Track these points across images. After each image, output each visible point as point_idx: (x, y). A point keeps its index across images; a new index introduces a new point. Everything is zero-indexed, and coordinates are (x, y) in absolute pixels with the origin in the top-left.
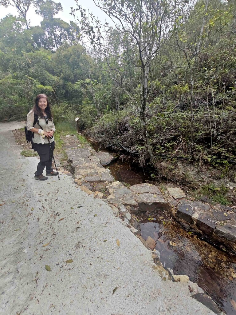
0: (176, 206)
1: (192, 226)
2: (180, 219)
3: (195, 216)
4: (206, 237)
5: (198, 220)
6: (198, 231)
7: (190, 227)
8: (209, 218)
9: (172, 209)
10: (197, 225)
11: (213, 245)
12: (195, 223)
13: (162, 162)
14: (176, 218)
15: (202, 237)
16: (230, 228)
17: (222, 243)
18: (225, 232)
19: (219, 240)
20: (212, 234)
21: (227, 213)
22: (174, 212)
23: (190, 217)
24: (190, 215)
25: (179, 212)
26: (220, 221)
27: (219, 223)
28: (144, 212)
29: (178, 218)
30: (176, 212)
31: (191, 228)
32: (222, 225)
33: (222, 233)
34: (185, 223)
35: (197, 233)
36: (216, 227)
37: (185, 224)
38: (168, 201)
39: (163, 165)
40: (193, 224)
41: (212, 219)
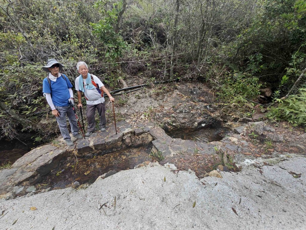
0: (75, 148)
1: (93, 152)
3: (91, 144)
4: (104, 151)
5: (94, 146)
6: (98, 152)
7: (93, 154)
8: (100, 139)
9: (73, 151)
12: (94, 148)
14: (80, 155)
15: (102, 153)
16: (112, 136)
17: (113, 148)
18: (110, 140)
19: (110, 147)
20: (106, 147)
21: (108, 130)
22: (76, 153)
23: (89, 147)
24: (88, 145)
25: (79, 150)
26: (106, 137)
29: (82, 154)
32: (108, 138)
36: (106, 141)
38: (67, 149)
40: (93, 150)
41: (102, 139)
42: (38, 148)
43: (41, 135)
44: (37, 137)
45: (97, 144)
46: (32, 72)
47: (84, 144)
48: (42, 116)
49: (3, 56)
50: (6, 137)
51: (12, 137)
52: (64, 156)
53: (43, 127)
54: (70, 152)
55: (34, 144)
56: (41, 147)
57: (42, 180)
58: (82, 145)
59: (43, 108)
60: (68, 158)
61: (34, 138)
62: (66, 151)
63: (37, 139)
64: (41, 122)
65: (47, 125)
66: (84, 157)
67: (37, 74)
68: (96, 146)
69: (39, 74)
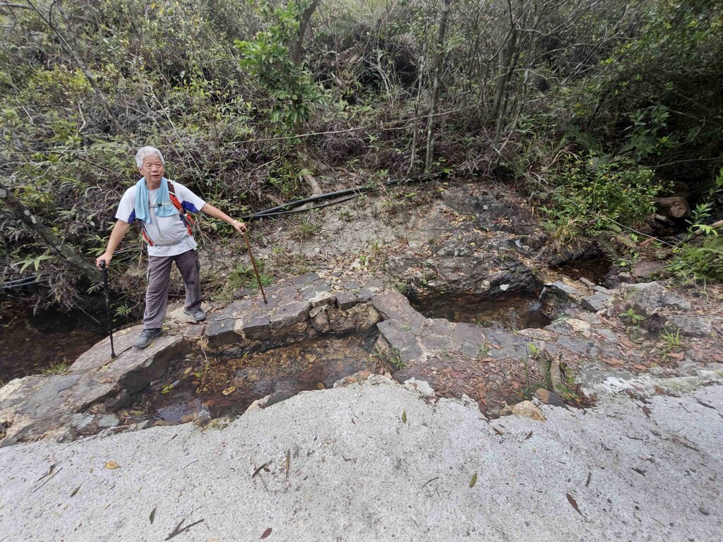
0: (202, 334)
1: (242, 345)
2: (220, 348)
3: (238, 326)
4: (267, 343)
5: (244, 329)
6: (253, 344)
7: (241, 348)
8: (257, 315)
9: (199, 341)
10: (247, 337)
11: (279, 347)
12: (244, 336)
13: (126, 270)
14: (214, 351)
15: (263, 348)
16: (284, 310)
17: (286, 336)
18: (281, 319)
19: (281, 333)
20: (271, 332)
21: (275, 294)
22: (204, 344)
23: (232, 332)
24: (231, 329)
25: (212, 339)
26: (271, 310)
27: (270, 313)
28: (146, 389)
29: (216, 347)
30: (208, 341)
31: (243, 348)
32: (275, 313)
33: (280, 323)
34: (231, 347)
35: (255, 347)
36: (271, 321)
37: (232, 350)
38: (184, 335)
39: (134, 274)
40: (242, 339)
41: (262, 314)
42: (123, 332)
43: (129, 300)
44: (119, 306)
45: (250, 326)
46: (107, 159)
47: (223, 325)
48: (130, 259)
49: (48, 122)
50: (57, 304)
51: (69, 304)
52: (178, 350)
53: (133, 284)
54: (191, 343)
55: (115, 320)
56: (129, 329)
57: (133, 401)
58: (218, 327)
59: (132, 241)
60: (187, 356)
61: (115, 308)
62: (183, 339)
63: (121, 311)
64: (129, 272)
65: (141, 279)
66: (222, 354)
67: (118, 163)
68: (249, 331)
69: (122, 163)
